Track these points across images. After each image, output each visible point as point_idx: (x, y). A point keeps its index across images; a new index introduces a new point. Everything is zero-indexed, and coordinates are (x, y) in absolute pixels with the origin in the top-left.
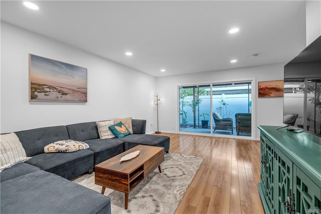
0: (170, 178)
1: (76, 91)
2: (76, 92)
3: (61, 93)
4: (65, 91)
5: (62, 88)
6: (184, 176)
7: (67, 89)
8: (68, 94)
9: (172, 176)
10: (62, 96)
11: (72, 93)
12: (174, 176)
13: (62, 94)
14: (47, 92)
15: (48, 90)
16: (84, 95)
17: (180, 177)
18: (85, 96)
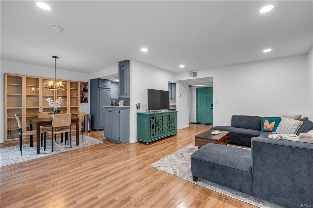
6: (182, 152)
17: (185, 152)
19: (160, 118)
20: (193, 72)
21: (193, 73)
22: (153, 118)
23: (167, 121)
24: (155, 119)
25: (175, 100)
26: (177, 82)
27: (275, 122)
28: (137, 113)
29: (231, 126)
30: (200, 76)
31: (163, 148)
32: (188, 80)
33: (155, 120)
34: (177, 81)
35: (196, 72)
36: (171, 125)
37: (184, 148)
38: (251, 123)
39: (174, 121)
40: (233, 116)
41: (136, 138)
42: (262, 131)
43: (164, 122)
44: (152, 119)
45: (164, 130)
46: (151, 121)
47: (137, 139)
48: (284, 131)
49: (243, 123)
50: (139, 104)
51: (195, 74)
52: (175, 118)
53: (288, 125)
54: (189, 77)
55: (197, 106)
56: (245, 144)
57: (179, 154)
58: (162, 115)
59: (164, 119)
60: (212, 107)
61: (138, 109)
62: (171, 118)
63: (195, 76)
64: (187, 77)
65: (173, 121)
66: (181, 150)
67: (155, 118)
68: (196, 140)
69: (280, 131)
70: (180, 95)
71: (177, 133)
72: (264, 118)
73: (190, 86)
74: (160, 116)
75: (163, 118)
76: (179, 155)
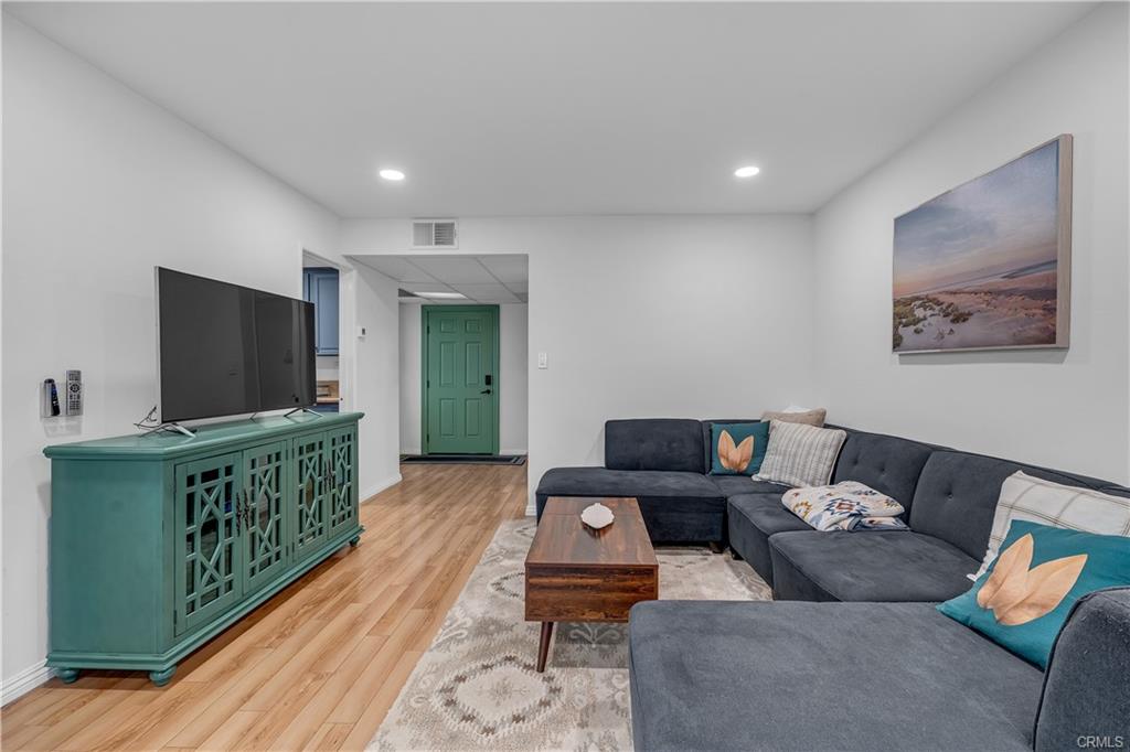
0: (503, 655)
1: (999, 293)
2: (1002, 297)
3: (951, 317)
4: (963, 302)
5: (955, 293)
6: (446, 679)
7: (968, 296)
8: (970, 314)
9: (498, 669)
10: (955, 327)
11: (984, 306)
12: (491, 667)
13: (953, 321)
14: (919, 320)
15: (919, 313)
16: (1041, 303)
17: (461, 672)
18: (1045, 308)
19: (259, 471)
20: (434, 221)
21: (437, 226)
22: (210, 475)
23: (306, 478)
24: (222, 480)
25: (337, 355)
26: (350, 266)
27: (752, 438)
28: (48, 452)
29: (604, 465)
30: (469, 242)
31: (300, 681)
32: (405, 258)
33: (228, 486)
34: (347, 257)
35: (453, 224)
36: (327, 498)
37: (441, 635)
38: (675, 445)
39: (347, 467)
40: (609, 424)
41: (45, 652)
42: (714, 475)
43: (291, 485)
44: (199, 488)
45: (289, 532)
46: (191, 497)
47: (51, 660)
48: (795, 471)
49: (647, 448)
50: (75, 376)
51: (443, 233)
52: (350, 455)
53: (806, 448)
54: (416, 244)
55: (427, 384)
56: (679, 539)
57: (437, 702)
58: (272, 450)
59: (290, 468)
60: (489, 387)
61: (61, 420)
62: (327, 457)
63: (443, 243)
64: (402, 243)
65: (337, 472)
66: (427, 658)
67: (229, 471)
68: (530, 587)
69: (781, 470)
70: (364, 331)
71: (361, 530)
72: (714, 426)
73: (403, 293)
74: (259, 453)
75: (282, 462)
76: (435, 720)
